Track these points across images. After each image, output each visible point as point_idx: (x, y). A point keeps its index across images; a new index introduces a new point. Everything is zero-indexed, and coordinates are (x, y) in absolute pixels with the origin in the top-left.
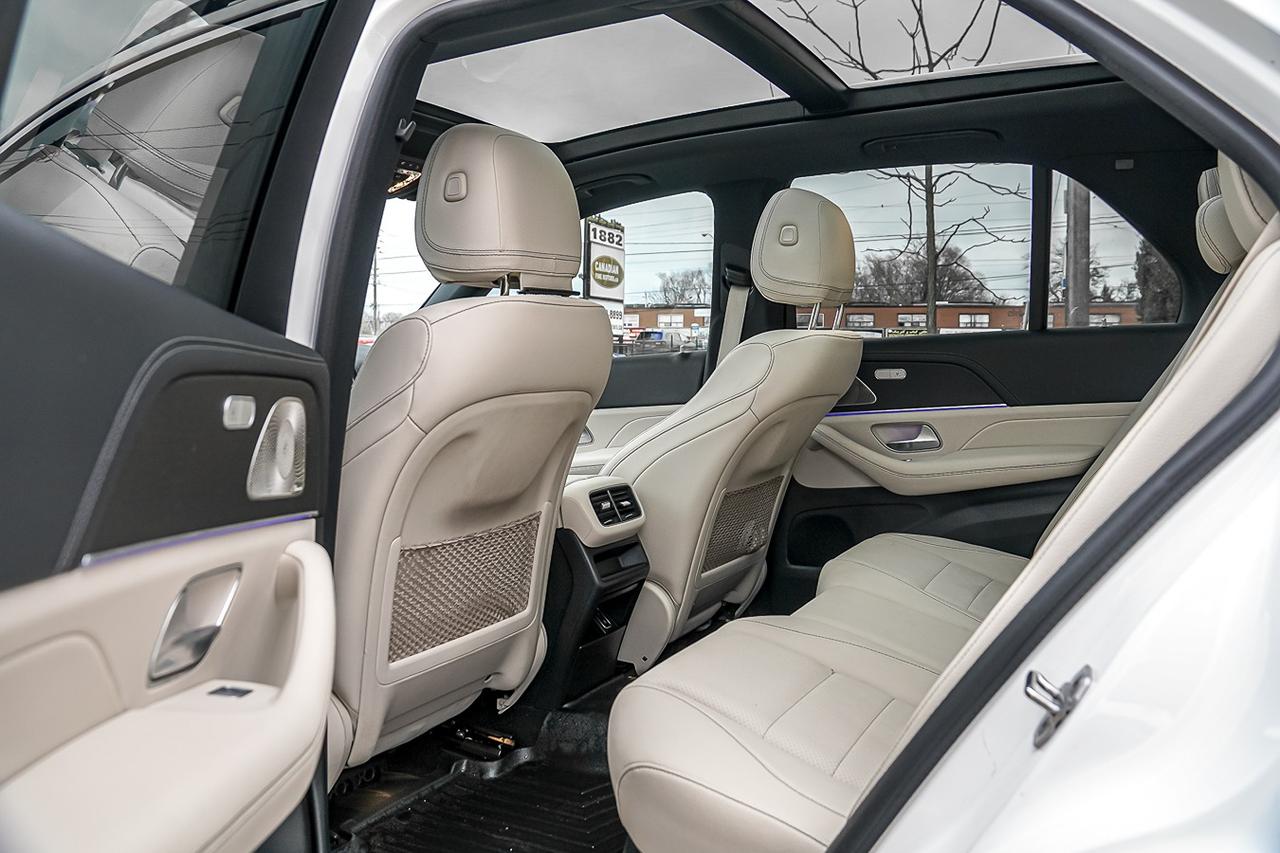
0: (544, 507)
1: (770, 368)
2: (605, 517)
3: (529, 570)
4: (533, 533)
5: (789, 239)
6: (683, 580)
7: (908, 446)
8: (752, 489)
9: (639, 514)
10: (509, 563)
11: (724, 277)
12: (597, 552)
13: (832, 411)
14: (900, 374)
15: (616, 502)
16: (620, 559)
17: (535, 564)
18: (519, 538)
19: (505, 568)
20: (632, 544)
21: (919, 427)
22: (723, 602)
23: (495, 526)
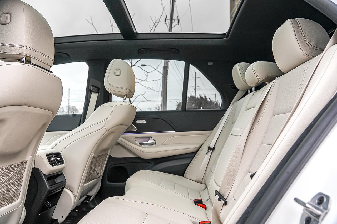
0: (29, 158)
1: (111, 113)
2: (52, 163)
3: (21, 184)
4: (24, 168)
5: (118, 73)
6: (78, 187)
7: (145, 144)
8: (100, 156)
9: (63, 163)
10: (13, 180)
11: (90, 90)
12: (49, 176)
13: (124, 133)
14: (144, 122)
15: (55, 158)
16: (55, 180)
17: (23, 182)
18: (18, 170)
19: (11, 182)
20: (60, 174)
21: (149, 138)
22: (87, 195)
23: (8, 164)
